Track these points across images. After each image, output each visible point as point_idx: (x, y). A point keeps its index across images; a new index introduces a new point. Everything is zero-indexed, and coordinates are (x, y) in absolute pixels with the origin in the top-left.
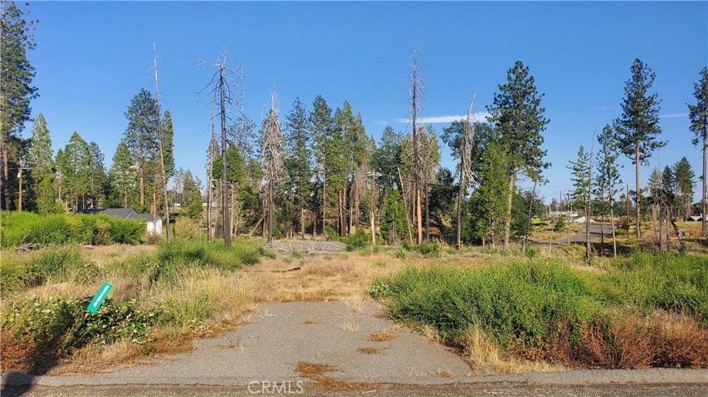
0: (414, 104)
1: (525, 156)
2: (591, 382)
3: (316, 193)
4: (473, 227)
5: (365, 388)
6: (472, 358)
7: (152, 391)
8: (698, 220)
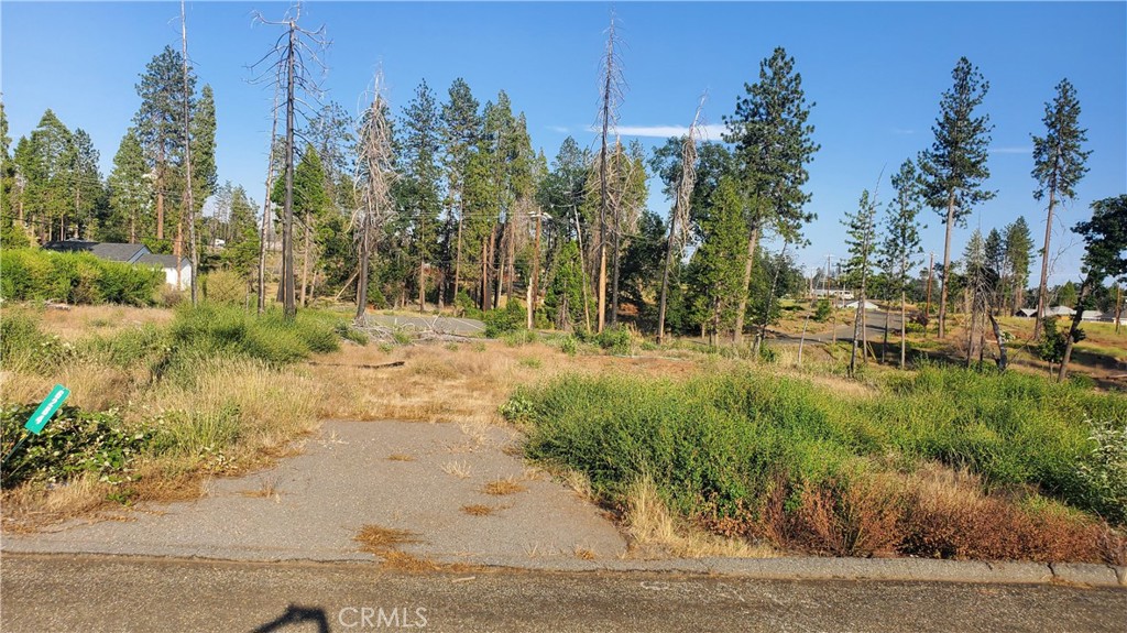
0: (606, 108)
1: (777, 201)
2: (805, 575)
3: (447, 239)
4: (688, 307)
5: (459, 573)
6: (632, 530)
7: (119, 566)
8: (1032, 316)
